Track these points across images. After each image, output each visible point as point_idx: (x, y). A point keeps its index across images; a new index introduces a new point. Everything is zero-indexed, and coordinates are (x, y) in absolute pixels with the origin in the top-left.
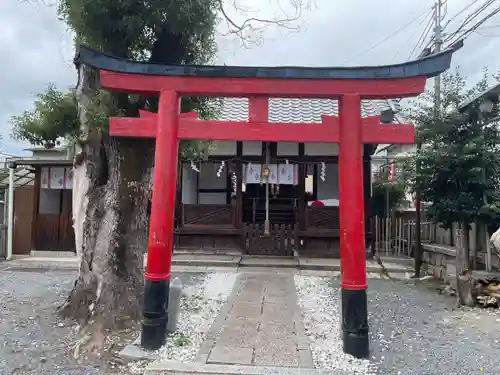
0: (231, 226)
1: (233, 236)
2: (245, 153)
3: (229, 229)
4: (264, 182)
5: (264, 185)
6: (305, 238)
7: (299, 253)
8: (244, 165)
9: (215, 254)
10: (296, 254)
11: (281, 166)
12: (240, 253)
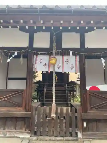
0: (20, 109)
1: (23, 119)
2: (35, 46)
3: (18, 112)
4: (51, 70)
5: (52, 72)
6: (88, 121)
7: (83, 135)
8: (35, 56)
9: (5, 136)
10: (80, 135)
11: (66, 58)
12: (29, 136)
